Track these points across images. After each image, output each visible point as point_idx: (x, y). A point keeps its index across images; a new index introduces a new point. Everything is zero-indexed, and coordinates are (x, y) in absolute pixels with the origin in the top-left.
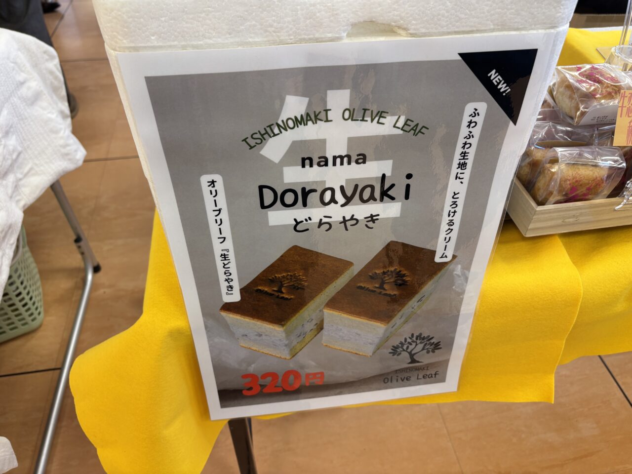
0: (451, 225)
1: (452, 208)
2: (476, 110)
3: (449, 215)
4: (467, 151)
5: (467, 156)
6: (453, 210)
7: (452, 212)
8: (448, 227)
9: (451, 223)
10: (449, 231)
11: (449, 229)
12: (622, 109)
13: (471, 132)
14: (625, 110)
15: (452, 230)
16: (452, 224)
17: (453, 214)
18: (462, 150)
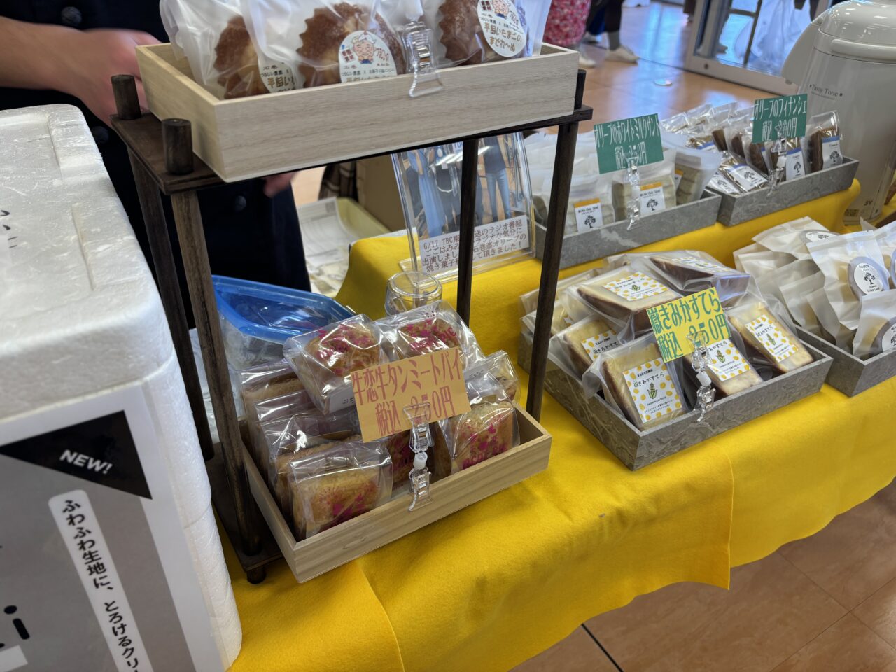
0: (127, 644)
1: (115, 623)
2: (70, 502)
3: (116, 634)
4: (92, 550)
5: (97, 555)
6: (118, 625)
7: (119, 628)
8: (123, 649)
9: (125, 642)
10: (129, 653)
11: (127, 650)
12: (360, 395)
13: (81, 529)
14: (364, 395)
15: (132, 649)
16: (128, 642)
17: (121, 630)
18: (82, 552)
